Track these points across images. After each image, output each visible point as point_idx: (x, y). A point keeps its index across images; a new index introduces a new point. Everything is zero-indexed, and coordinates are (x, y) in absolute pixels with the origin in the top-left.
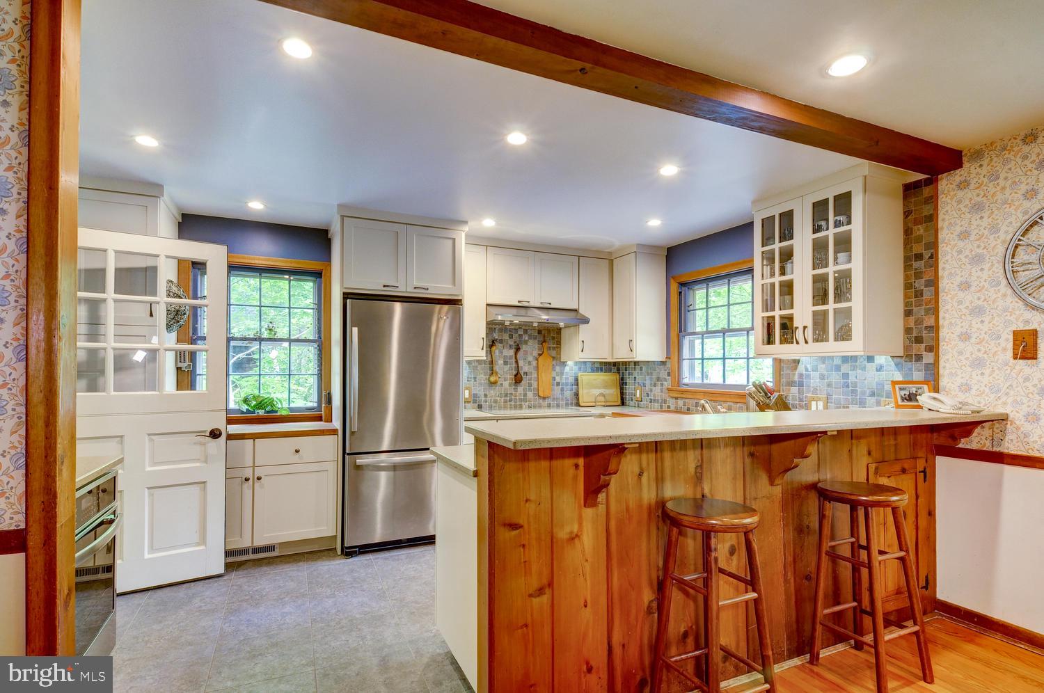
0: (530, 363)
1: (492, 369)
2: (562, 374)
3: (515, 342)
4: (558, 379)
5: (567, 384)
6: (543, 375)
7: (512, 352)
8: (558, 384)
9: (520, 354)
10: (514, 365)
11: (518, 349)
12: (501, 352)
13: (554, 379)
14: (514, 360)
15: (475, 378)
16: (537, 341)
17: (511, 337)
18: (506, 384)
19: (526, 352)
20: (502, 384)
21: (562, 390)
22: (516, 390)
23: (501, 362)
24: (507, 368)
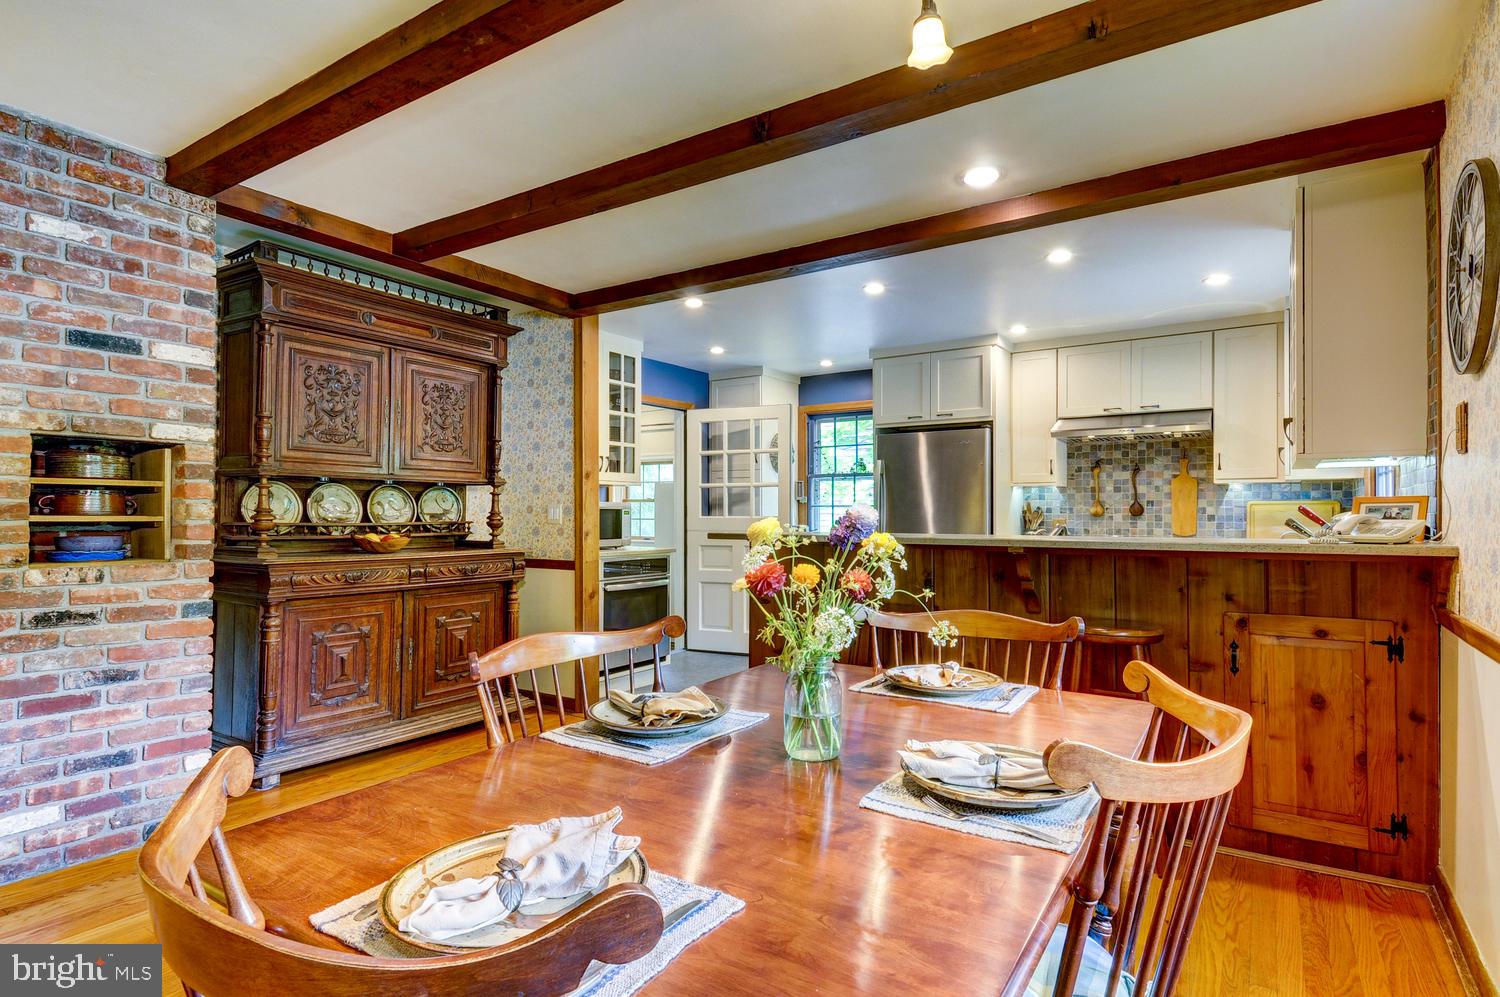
0: (1157, 489)
1: (1093, 497)
2: (1220, 503)
3: (1132, 462)
4: (1210, 511)
5: (1230, 518)
6: (1180, 505)
7: (1127, 475)
8: (1211, 518)
9: (1142, 476)
10: (1132, 491)
11: (1136, 471)
12: (1110, 476)
13: (1204, 510)
14: (1130, 485)
15: (1071, 510)
16: (1170, 457)
17: (1125, 454)
18: (1118, 517)
19: (1150, 475)
20: (1111, 518)
21: (1220, 526)
22: (1134, 525)
23: (1110, 488)
24: (1119, 496)
